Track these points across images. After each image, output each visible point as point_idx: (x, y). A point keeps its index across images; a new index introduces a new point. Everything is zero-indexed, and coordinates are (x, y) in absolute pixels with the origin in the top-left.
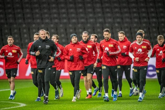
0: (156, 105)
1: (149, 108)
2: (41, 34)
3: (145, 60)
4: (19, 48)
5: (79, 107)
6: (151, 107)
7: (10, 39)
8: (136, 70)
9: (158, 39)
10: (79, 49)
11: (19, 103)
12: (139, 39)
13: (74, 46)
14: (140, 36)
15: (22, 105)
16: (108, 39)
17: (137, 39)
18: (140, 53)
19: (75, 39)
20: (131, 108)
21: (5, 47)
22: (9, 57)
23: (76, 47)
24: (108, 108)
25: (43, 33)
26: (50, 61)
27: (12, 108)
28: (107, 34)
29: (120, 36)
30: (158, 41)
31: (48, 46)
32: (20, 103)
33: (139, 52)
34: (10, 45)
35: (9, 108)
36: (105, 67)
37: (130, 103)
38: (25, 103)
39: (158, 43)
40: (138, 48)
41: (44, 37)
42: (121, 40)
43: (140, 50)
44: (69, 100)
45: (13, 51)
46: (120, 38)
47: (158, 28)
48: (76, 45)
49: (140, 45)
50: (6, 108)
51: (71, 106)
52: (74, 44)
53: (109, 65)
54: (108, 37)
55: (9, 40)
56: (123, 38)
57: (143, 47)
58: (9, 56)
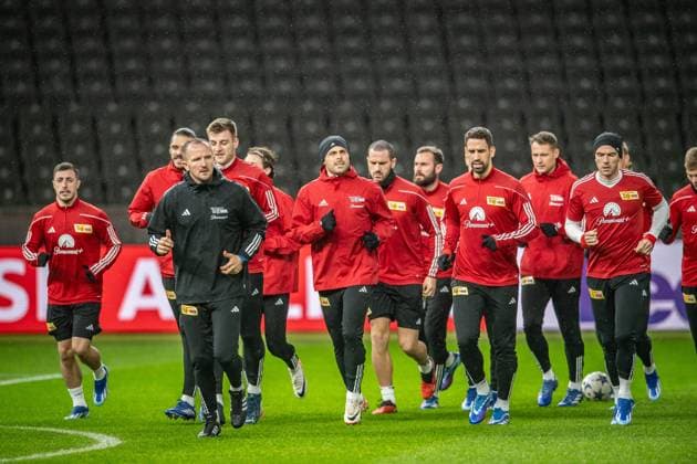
0: (669, 443)
1: (640, 455)
2: (193, 157)
3: (637, 249)
4: (101, 215)
5: (344, 448)
6: (649, 448)
7: (64, 174)
8: (600, 292)
9: (686, 165)
10: (357, 200)
11: (91, 435)
12: (607, 163)
13: (337, 188)
14: (613, 150)
15: (106, 441)
16: (485, 168)
17: (600, 161)
18: (612, 221)
19: (338, 155)
20: (566, 453)
21: (45, 214)
22: (64, 252)
23: (346, 192)
24: (466, 453)
25: (198, 155)
26: (226, 272)
27: (61, 452)
28: (478, 147)
29: (536, 155)
30: (688, 172)
31: (219, 212)
32: (97, 432)
33: (610, 217)
34: (66, 201)
35: (50, 455)
36: (465, 289)
37: (557, 434)
38: (115, 434)
39: (689, 182)
40: (603, 202)
41: (205, 169)
42: (541, 171)
43: (612, 208)
44: (304, 421)
45: (76, 226)
46: (536, 160)
47: (679, 118)
48: (345, 185)
49: (610, 186)
50: (35, 456)
51: (312, 445)
52: (335, 179)
53: (483, 283)
54: (485, 162)
55: (61, 179)
56: (550, 160)
57: (624, 195)
58: (64, 248)
